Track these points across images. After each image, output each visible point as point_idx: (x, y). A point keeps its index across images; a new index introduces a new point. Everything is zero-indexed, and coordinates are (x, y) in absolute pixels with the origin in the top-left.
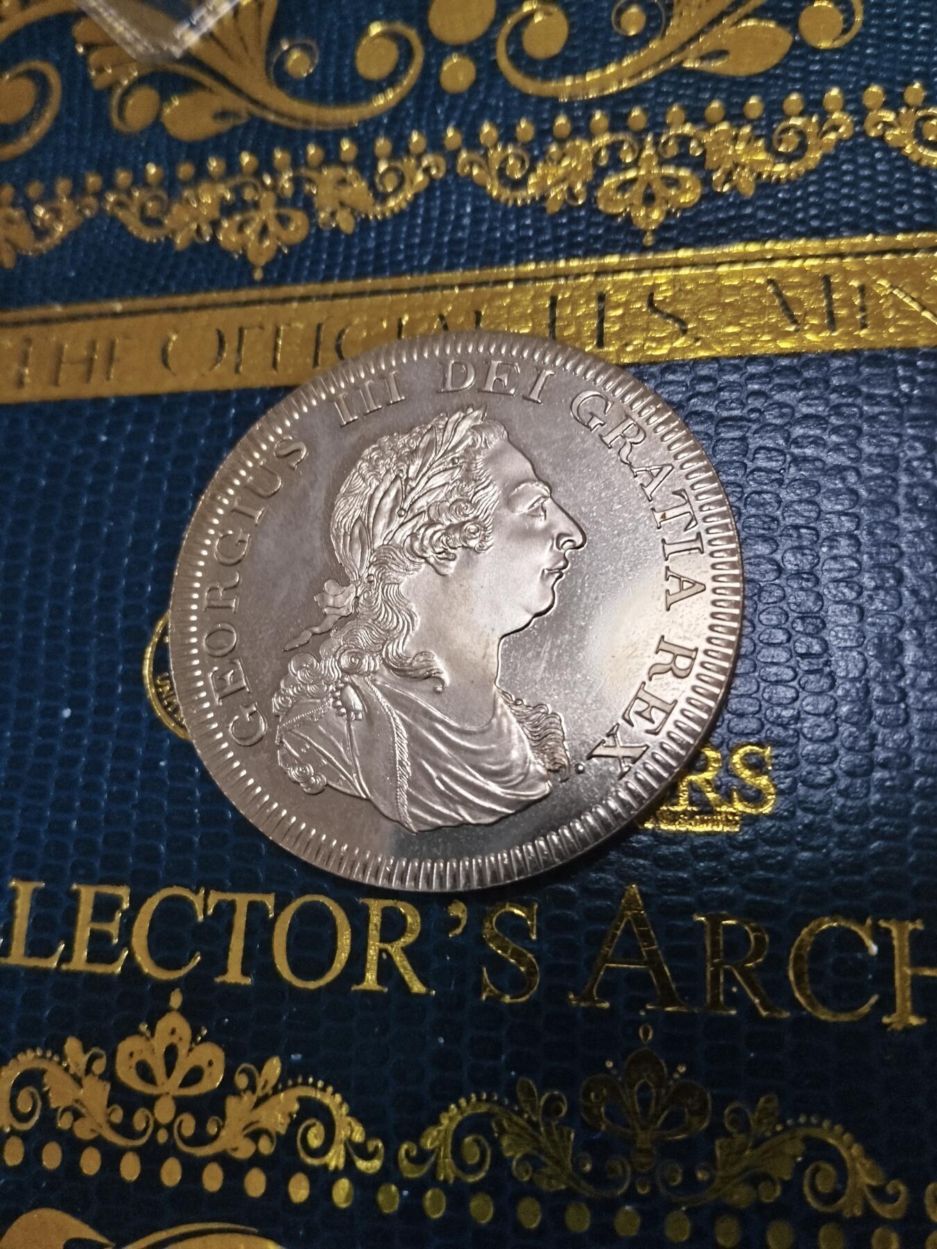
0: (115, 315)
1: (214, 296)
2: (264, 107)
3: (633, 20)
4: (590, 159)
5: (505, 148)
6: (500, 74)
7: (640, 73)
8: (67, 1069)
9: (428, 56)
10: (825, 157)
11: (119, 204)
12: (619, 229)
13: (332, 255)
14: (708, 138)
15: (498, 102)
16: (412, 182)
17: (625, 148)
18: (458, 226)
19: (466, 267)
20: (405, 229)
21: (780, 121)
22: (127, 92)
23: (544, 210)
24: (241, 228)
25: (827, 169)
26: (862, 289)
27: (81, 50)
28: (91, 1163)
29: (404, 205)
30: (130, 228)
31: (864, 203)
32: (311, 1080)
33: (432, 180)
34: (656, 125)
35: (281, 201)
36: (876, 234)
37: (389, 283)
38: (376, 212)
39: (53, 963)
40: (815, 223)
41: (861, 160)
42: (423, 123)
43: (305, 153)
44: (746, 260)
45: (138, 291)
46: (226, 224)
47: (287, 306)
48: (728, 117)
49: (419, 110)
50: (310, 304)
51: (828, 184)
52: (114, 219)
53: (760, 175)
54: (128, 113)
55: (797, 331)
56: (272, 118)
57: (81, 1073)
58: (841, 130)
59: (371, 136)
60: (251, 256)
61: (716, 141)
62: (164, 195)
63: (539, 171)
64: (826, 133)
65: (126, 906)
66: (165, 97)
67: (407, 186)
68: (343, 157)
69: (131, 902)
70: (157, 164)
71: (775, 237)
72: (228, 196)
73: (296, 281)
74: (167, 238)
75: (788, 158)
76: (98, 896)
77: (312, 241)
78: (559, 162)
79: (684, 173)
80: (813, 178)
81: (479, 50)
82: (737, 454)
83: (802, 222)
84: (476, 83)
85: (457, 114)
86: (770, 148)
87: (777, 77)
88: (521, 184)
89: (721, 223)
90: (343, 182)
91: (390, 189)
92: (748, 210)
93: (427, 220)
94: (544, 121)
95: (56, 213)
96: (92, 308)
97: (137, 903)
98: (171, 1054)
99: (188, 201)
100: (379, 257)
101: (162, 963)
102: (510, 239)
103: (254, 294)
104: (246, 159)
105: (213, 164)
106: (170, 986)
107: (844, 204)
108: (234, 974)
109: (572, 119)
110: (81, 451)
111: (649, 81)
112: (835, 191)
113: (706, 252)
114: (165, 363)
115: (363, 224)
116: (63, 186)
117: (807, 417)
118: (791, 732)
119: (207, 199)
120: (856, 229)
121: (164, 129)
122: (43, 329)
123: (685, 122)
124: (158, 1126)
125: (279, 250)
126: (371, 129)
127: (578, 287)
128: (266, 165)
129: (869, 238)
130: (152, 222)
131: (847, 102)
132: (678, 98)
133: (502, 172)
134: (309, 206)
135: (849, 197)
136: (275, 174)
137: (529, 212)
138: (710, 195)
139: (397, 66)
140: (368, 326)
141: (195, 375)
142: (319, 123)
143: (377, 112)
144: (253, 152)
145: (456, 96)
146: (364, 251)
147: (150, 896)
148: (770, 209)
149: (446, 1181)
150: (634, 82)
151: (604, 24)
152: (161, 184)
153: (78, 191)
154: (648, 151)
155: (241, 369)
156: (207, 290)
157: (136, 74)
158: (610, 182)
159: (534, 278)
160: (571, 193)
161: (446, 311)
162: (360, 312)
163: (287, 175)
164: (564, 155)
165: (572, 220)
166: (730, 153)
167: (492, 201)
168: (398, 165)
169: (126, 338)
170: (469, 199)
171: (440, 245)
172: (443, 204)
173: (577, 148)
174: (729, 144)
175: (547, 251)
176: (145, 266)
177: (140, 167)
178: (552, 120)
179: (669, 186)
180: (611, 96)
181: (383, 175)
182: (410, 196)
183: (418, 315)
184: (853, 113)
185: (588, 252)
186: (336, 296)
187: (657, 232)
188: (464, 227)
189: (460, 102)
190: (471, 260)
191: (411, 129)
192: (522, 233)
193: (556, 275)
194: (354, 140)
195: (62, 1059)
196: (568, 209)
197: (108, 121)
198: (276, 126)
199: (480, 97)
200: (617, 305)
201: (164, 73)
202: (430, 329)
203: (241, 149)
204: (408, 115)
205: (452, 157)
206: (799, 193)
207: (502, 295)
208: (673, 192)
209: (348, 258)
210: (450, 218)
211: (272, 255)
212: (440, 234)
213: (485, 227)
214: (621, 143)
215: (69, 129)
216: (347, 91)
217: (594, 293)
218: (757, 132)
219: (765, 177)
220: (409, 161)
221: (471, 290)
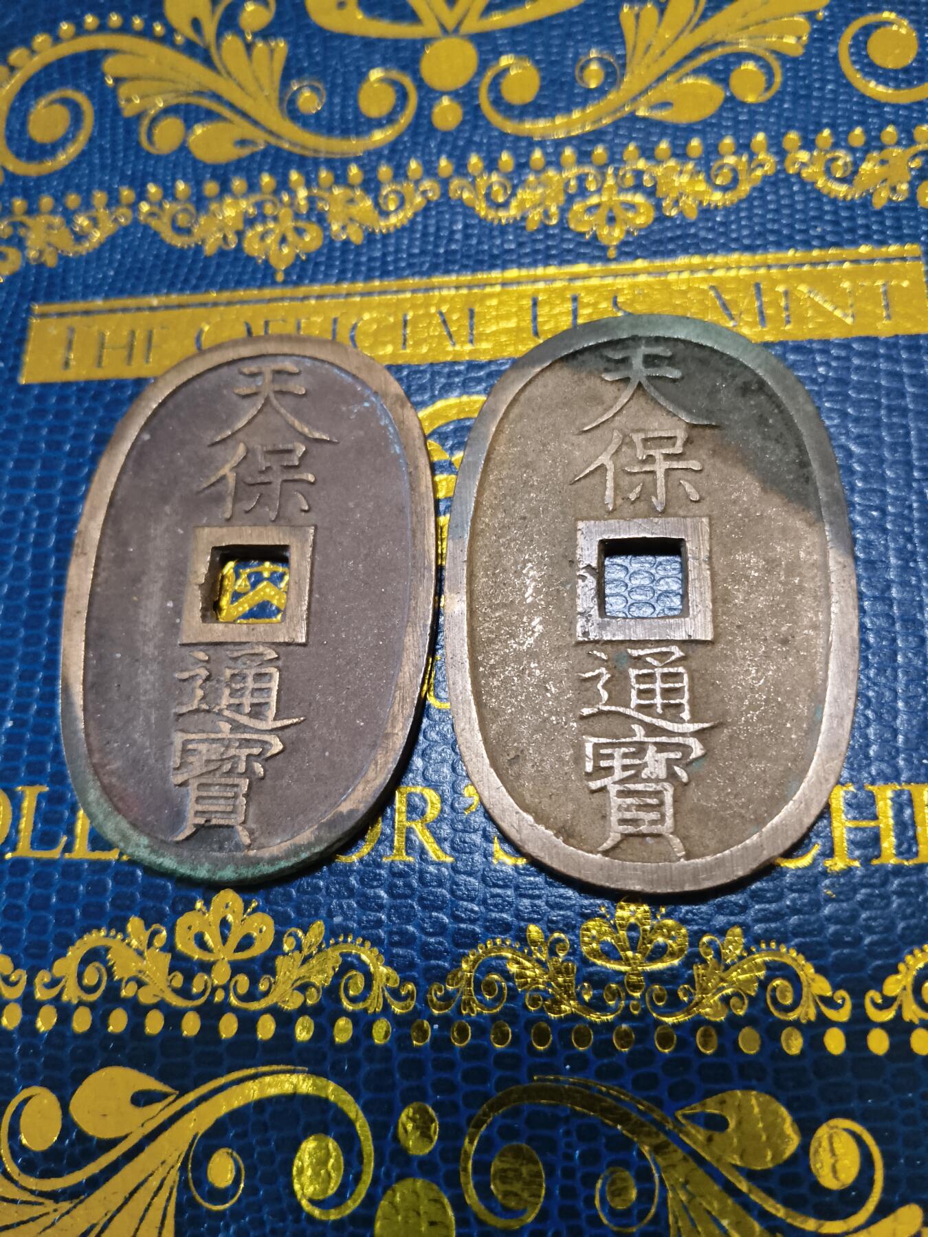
0: (152, 309)
2: (279, 137)
3: (593, 76)
4: (562, 187)
5: (489, 177)
6: (483, 117)
7: (600, 119)
9: (421, 100)
10: (754, 189)
11: (151, 214)
12: (588, 244)
13: (344, 262)
14: (659, 171)
15: (482, 139)
16: (412, 203)
17: (590, 179)
18: (451, 240)
19: (458, 272)
20: (406, 242)
21: (715, 160)
22: (154, 120)
23: (524, 228)
24: (263, 237)
25: (755, 198)
26: (786, 293)
27: (110, 82)
29: (406, 221)
30: (163, 235)
31: (787, 225)
33: (429, 201)
34: (615, 158)
35: (297, 216)
36: (796, 250)
37: (394, 284)
38: (383, 225)
40: (746, 242)
41: (782, 192)
42: (419, 154)
43: (317, 176)
44: (693, 270)
45: (171, 287)
46: (249, 234)
47: (306, 302)
48: (674, 155)
49: (415, 144)
50: (327, 301)
51: (756, 211)
52: (146, 227)
53: (701, 203)
54: (156, 138)
55: (735, 326)
56: (286, 146)
58: (766, 168)
59: (374, 164)
60: (273, 262)
61: (664, 175)
62: (191, 208)
63: (519, 196)
64: (753, 170)
66: (189, 126)
67: (408, 206)
68: (351, 180)
70: (186, 180)
71: (715, 252)
72: (251, 210)
73: (313, 280)
74: (197, 245)
75: (725, 189)
77: (325, 251)
78: (535, 189)
79: (639, 199)
80: (744, 205)
81: (466, 96)
83: (736, 240)
84: (463, 123)
85: (448, 148)
86: (709, 180)
87: (711, 125)
88: (505, 205)
89: (671, 240)
90: (351, 201)
91: (392, 207)
92: (693, 231)
93: (425, 234)
94: (521, 155)
95: (95, 222)
96: (130, 302)
99: (214, 214)
100: (384, 264)
102: (496, 252)
103: (277, 292)
104: (266, 179)
105: (236, 183)
107: (769, 226)
109: (546, 154)
111: (607, 126)
112: (763, 216)
113: (658, 263)
115: (370, 237)
116: (99, 197)
119: (231, 213)
120: (779, 245)
121: (189, 152)
122: (86, 319)
123: (640, 157)
125: (298, 256)
126: (374, 158)
127: (554, 290)
128: (283, 184)
129: (791, 253)
130: (178, 230)
131: (770, 146)
132: (631, 139)
134: (321, 220)
135: (774, 221)
136: (293, 193)
137: (510, 230)
138: (661, 218)
139: (395, 107)
140: (377, 320)
142: (327, 152)
143: (378, 145)
144: (272, 172)
145: (445, 134)
146: (371, 259)
148: (711, 229)
149: (469, 1015)
150: (596, 126)
151: (569, 79)
152: (189, 200)
153: (113, 201)
154: (610, 181)
157: (161, 105)
158: (577, 207)
159: (518, 282)
160: (546, 214)
161: (444, 309)
162: (370, 308)
163: (302, 193)
164: (540, 183)
165: (548, 237)
166: (676, 184)
167: (480, 220)
168: (399, 188)
169: (163, 328)
170: (460, 218)
171: (437, 255)
172: (438, 222)
173: (550, 178)
174: (675, 178)
175: (527, 260)
176: (178, 267)
177: (169, 184)
178: (529, 154)
179: (627, 210)
180: (577, 137)
181: (386, 197)
182: (410, 214)
183: (421, 312)
184: (777, 153)
185: (562, 262)
186: (349, 295)
187: (617, 247)
188: (457, 241)
189: (450, 139)
190: (464, 268)
191: (409, 158)
192: (506, 246)
193: (535, 280)
194: (361, 167)
195: (126, 936)
196: (544, 227)
197: (138, 144)
198: (290, 153)
199: (467, 135)
200: (588, 305)
201: (188, 105)
202: (430, 323)
203: (260, 171)
204: (405, 148)
205: (445, 183)
206: (733, 218)
207: (491, 296)
208: (630, 215)
209: (358, 264)
210: (444, 233)
211: (291, 260)
212: (437, 246)
213: (474, 241)
214: (587, 175)
215: (102, 150)
216: (351, 126)
217: (568, 295)
218: (698, 168)
219: (705, 204)
220: (408, 184)
221: (465, 292)
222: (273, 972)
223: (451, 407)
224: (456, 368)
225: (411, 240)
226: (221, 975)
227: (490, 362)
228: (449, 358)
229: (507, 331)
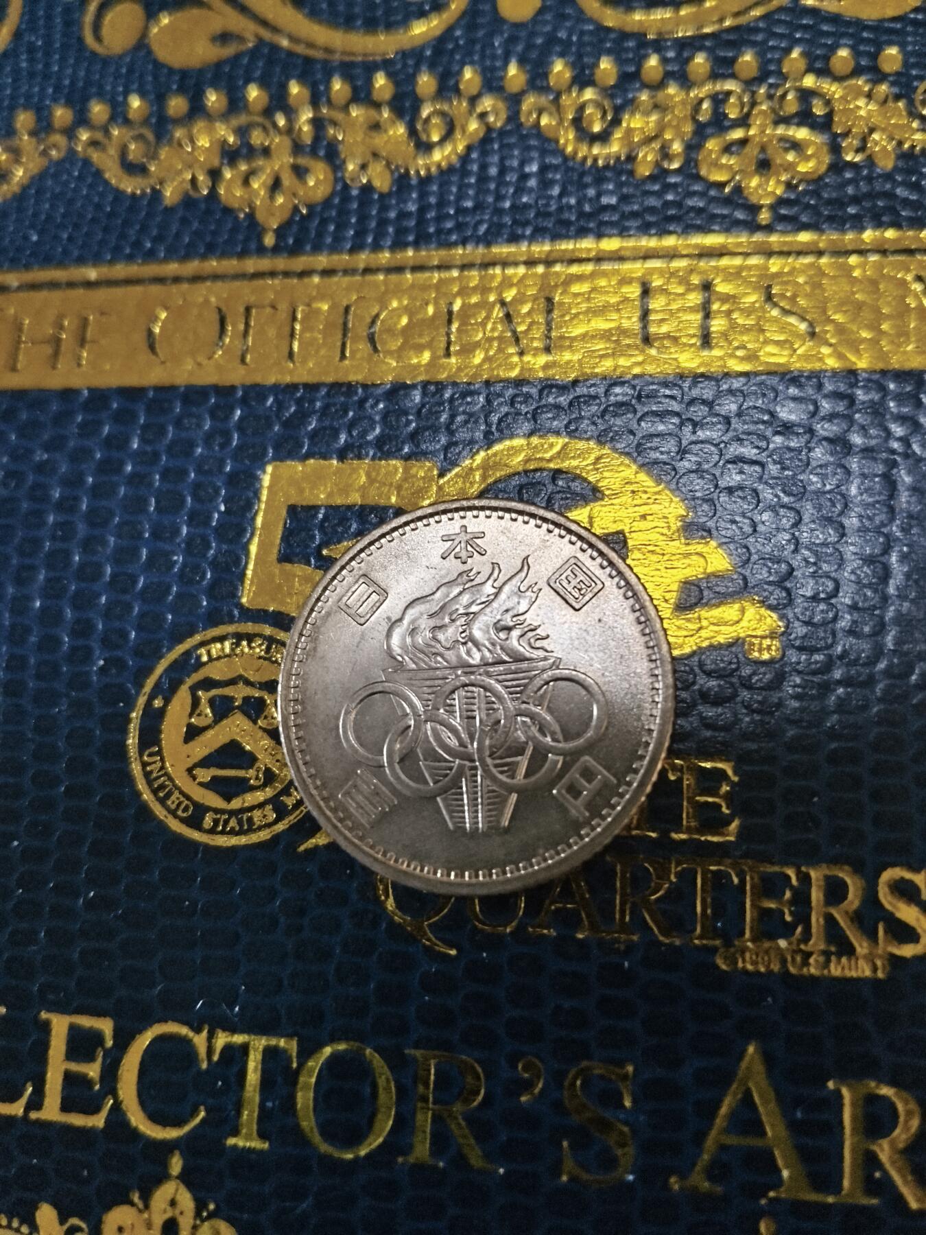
0: (89, 285)
1: (213, 264)
2: (275, 30)
4: (688, 112)
5: (580, 94)
6: (572, 2)
7: (746, 10)
11: (94, 143)
12: (727, 201)
13: (363, 218)
14: (836, 92)
15: (570, 36)
16: (464, 131)
17: (732, 100)
18: (520, 188)
19: (532, 239)
20: (454, 189)
22: (105, 6)
23: (631, 173)
24: (247, 180)
29: (454, 159)
30: (107, 176)
33: (489, 129)
34: (769, 72)
35: (297, 148)
37: (435, 255)
38: (422, 165)
39: (18, 1109)
42: (476, 58)
43: (328, 88)
44: (886, 250)
45: (117, 255)
46: (228, 174)
47: (306, 280)
48: (860, 69)
49: (472, 42)
50: (335, 279)
52: (87, 162)
53: (900, 143)
54: (105, 31)
56: (285, 43)
59: (411, 71)
60: (260, 216)
61: (845, 99)
62: (150, 136)
63: (624, 124)
65: (109, 1043)
66: (151, 15)
67: (458, 135)
68: (376, 96)
69: (115, 1039)
70: (143, 94)
72: (231, 140)
73: (317, 248)
74: (153, 189)
76: (73, 1029)
77: (337, 201)
78: (649, 113)
79: (802, 133)
84: (543, 10)
85: (520, 48)
86: (913, 110)
87: (915, 23)
88: (604, 137)
89: (855, 200)
90: (376, 127)
91: (435, 138)
92: (886, 187)
93: (483, 178)
94: (627, 61)
95: (15, 154)
96: (59, 274)
97: (124, 1039)
98: (170, 1231)
99: (180, 145)
100: (421, 221)
101: (156, 1117)
102: (587, 208)
103: (265, 264)
104: (253, 93)
105: (212, 98)
106: (167, 1148)
108: (248, 1136)
109: (664, 61)
110: (46, 456)
111: (757, 20)
113: (833, 236)
114: (152, 348)
115: (402, 181)
116: (24, 120)
119: (204, 142)
121: (150, 52)
123: (807, 71)
125: (296, 209)
126: (410, 62)
127: (675, 274)
128: (279, 101)
130: (133, 169)
132: (796, 41)
134: (332, 156)
136: (290, 113)
137: (610, 174)
138: (838, 166)
140: (408, 310)
141: (189, 365)
142: (344, 53)
143: (418, 42)
144: (264, 83)
145: (518, 26)
146: (403, 215)
147: (140, 1032)
148: (914, 187)
150: (740, 21)
152: (146, 122)
153: (43, 127)
154: (763, 106)
155: (248, 357)
156: (204, 257)
158: (712, 145)
159: (618, 257)
160: (665, 153)
161: (509, 295)
162: (398, 292)
163: (306, 115)
164: (656, 106)
165: (667, 187)
166: (862, 113)
167: (566, 159)
168: (446, 107)
169: (102, 314)
170: (535, 154)
171: (499, 212)
172: (502, 159)
173: (671, 97)
174: (861, 102)
175: (634, 223)
176: (126, 223)
177: (121, 99)
178: (640, 60)
179: (786, 150)
180: (712, 36)
181: (427, 120)
182: (460, 148)
183: (474, 300)
185: (689, 229)
186: (368, 271)
187: (773, 208)
188: (531, 190)
189: (523, 34)
190: (539, 233)
191: (463, 64)
192: (605, 200)
193: (647, 256)
194: (390, 75)
195: (33, 1228)
196: (660, 174)
197: (81, 40)
198: (290, 54)
199: (548, 28)
200: (725, 298)
202: (488, 318)
203: (248, 81)
204: (457, 46)
205: (514, 101)
207: (579, 278)
208: (791, 157)
209: (382, 223)
210: (511, 177)
211: (286, 215)
212: (500, 197)
213: (556, 191)
214: (728, 94)
215: (31, 49)
216: (379, 13)
217: (695, 280)
218: (896, 90)
219: (906, 146)
220: (460, 103)
221: (540, 269)
223: (515, 451)
224: (525, 389)
225: (462, 187)
227: (575, 382)
228: (514, 374)
229: (606, 335)
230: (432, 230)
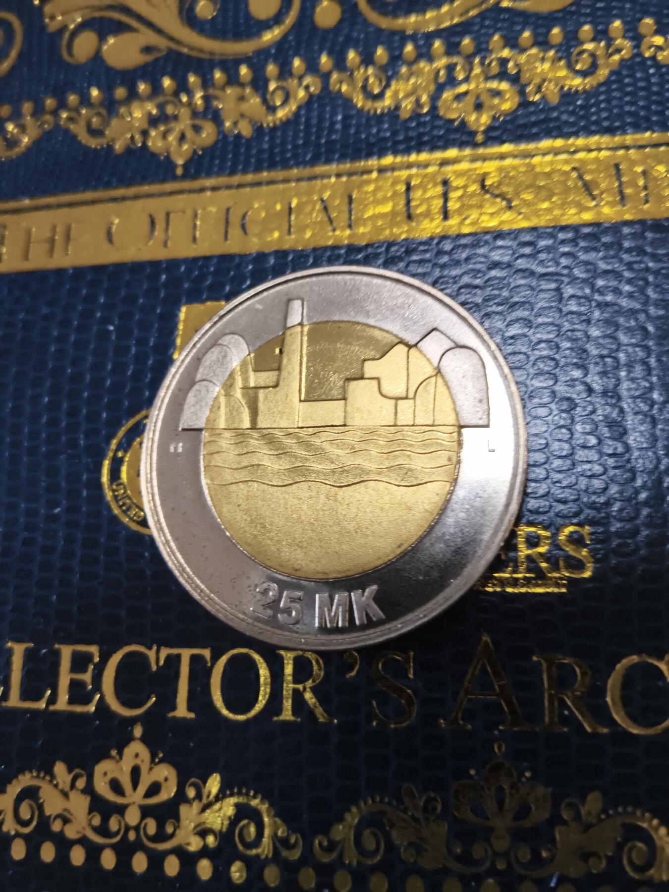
1: (146, 189)
2: (179, 42)
4: (432, 77)
5: (366, 70)
6: (360, 13)
7: (467, 12)
8: (56, 786)
9: (304, 1)
10: (612, 73)
11: (70, 119)
12: (457, 130)
13: (236, 155)
14: (523, 58)
15: (359, 35)
16: (296, 97)
17: (458, 68)
18: (332, 130)
19: (338, 161)
20: (291, 133)
21: (576, 46)
22: (74, 34)
23: (397, 117)
24: (164, 135)
25: (613, 82)
26: (644, 173)
27: (37, 2)
28: (78, 856)
29: (290, 115)
30: (79, 138)
31: (643, 107)
32: (244, 791)
33: (311, 95)
34: (481, 49)
35: (195, 114)
36: (654, 131)
37: (279, 174)
38: (269, 120)
39: (42, 705)
40: (606, 124)
41: (639, 75)
42: (302, 53)
43: (213, 77)
44: (557, 152)
45: (87, 186)
46: (153, 133)
47: (202, 194)
48: (536, 43)
49: (299, 42)
50: (220, 192)
51: (615, 94)
52: (67, 131)
53: (562, 88)
54: (75, 50)
55: (596, 206)
56: (185, 50)
57: (67, 789)
58: (623, 52)
59: (263, 63)
60: (173, 158)
61: (527, 62)
62: (104, 112)
63: (393, 87)
64: (611, 55)
65: (96, 659)
66: (102, 38)
67: (292, 100)
68: (242, 79)
69: (100, 656)
70: (99, 88)
71: (576, 134)
72: (154, 112)
73: (209, 175)
74: (108, 145)
75: (584, 74)
76: (74, 653)
77: (220, 145)
78: (408, 80)
79: (504, 86)
80: (603, 89)
82: (554, 301)
83: (596, 123)
84: (341, 21)
85: (328, 45)
86: (570, 66)
87: (572, 13)
88: (380, 96)
89: (535, 124)
90: (242, 98)
91: (278, 103)
92: (555, 114)
93: (308, 126)
94: (394, 49)
95: (23, 128)
96: (51, 200)
97: (105, 658)
98: (135, 773)
99: (123, 117)
100: (272, 155)
101: (126, 703)
102: (372, 140)
103: (176, 186)
104: (167, 82)
105: (142, 87)
106: (132, 721)
107: (627, 108)
108: (182, 711)
109: (417, 47)
110: (48, 310)
111: (474, 17)
112: (620, 99)
113: (523, 146)
114: (110, 241)
115: (259, 130)
116: (27, 107)
117: (606, 272)
118: (603, 515)
119: (138, 114)
120: (638, 127)
121: (103, 61)
122: (15, 217)
123: (504, 47)
124: (128, 828)
125: (195, 152)
126: (262, 57)
127: (426, 176)
128: (182, 87)
129: (648, 134)
130: (95, 133)
131: (626, 31)
132: (497, 30)
133: (364, 88)
134: (216, 118)
135: (631, 103)
136: (190, 93)
137: (386, 118)
138: (524, 104)
139: (280, 10)
140: (265, 208)
141: (133, 249)
142: (221, 54)
143: (266, 45)
144: (173, 77)
145: (326, 31)
146: (261, 151)
147: (114, 653)
148: (572, 113)
149: (350, 864)
150: (463, 19)
152: (102, 104)
153: (38, 112)
154: (477, 70)
155: (169, 243)
156: (140, 184)
157: (79, 20)
158: (447, 95)
159: (393, 168)
160: (418, 104)
161: (326, 196)
162: (259, 198)
163: (199, 95)
164: (412, 74)
166: (539, 71)
167: (358, 111)
168: (284, 84)
169: (79, 223)
170: (340, 109)
171: (319, 145)
172: (320, 114)
173: (422, 69)
174: (538, 64)
175: (402, 147)
176: (92, 167)
177: (85, 90)
178: (402, 47)
179: (493, 96)
180: (446, 29)
181: (273, 93)
182: (294, 108)
183: (304, 200)
184: (632, 39)
185: (433, 148)
186: (239, 186)
187: (485, 132)
188: (337, 131)
189: (330, 36)
190: (343, 158)
191: (293, 56)
192: (382, 135)
193: (409, 166)
194: (250, 66)
195: (53, 777)
196: (417, 116)
197: (60, 56)
198: (189, 57)
199: (346, 32)
200: (458, 188)
201: (102, 19)
202: (313, 210)
203: (163, 75)
204: (290, 47)
205: (326, 77)
206: (592, 101)
207: (369, 182)
208: (496, 101)
209: (248, 156)
210: (326, 124)
211: (189, 155)
212: (319, 137)
213: (353, 131)
214: (455, 64)
215: (30, 63)
216: (243, 29)
217: (439, 180)
218: (560, 55)
219: (566, 88)
220: (293, 81)
221: (344, 179)
222: (177, 817)
224: (337, 252)
226: (132, 817)
227: (367, 246)
228: (330, 243)
229: (384, 215)
230: (278, 159)
